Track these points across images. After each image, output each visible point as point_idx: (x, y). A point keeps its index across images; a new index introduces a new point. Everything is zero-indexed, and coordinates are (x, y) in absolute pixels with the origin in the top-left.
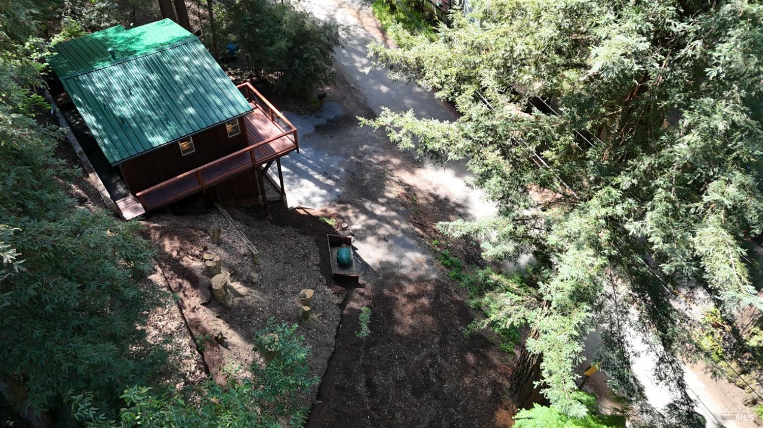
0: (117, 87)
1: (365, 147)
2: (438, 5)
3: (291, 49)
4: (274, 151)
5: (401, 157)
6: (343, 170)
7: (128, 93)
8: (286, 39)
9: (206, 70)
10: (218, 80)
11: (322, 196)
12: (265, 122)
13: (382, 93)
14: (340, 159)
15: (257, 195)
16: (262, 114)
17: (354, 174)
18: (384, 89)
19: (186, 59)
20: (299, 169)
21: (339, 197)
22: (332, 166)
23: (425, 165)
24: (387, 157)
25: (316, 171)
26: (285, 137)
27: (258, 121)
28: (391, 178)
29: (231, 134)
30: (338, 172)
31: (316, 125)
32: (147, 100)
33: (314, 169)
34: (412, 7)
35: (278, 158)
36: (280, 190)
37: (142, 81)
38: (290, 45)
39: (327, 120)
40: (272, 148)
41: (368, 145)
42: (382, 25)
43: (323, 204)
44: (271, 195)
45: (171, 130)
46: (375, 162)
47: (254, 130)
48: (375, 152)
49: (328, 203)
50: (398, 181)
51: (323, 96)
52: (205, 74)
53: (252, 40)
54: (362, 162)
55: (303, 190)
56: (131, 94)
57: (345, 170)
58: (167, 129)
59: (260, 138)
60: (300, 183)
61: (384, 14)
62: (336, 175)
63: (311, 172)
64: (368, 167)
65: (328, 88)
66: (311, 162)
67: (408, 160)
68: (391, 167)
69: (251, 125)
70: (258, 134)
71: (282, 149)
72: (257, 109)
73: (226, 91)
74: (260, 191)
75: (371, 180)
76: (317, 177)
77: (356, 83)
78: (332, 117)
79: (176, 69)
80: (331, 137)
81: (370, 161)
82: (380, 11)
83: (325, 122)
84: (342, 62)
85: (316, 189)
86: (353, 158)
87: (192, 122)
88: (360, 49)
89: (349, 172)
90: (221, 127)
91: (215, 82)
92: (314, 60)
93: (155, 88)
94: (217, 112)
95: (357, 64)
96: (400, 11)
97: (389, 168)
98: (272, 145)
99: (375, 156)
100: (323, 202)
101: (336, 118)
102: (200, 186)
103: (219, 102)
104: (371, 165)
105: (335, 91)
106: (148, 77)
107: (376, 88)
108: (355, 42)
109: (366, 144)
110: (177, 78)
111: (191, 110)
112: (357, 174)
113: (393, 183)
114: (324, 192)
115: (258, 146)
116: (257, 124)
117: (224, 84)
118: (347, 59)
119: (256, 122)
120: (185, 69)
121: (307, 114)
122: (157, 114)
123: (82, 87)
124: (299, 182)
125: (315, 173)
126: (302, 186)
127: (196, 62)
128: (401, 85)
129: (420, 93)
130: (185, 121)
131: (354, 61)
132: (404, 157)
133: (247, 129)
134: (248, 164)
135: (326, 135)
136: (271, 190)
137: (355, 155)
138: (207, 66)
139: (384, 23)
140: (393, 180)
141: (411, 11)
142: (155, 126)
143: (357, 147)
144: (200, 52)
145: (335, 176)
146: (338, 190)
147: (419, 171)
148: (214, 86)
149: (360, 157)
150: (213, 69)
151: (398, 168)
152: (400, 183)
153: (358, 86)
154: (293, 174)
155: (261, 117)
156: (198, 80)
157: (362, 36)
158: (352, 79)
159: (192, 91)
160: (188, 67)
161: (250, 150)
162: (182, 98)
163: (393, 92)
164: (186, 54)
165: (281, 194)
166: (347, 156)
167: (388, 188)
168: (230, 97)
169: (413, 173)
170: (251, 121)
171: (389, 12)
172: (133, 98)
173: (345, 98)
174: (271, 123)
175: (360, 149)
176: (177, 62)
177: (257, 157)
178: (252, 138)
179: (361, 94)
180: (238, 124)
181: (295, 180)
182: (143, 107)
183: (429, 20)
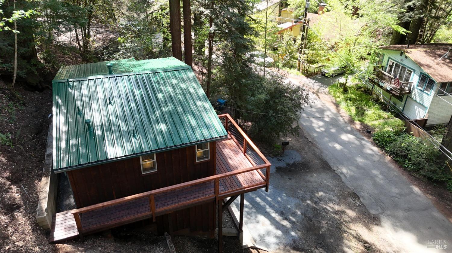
0: (101, 96)
1: (321, 193)
2: (389, 89)
3: (267, 101)
4: (242, 185)
5: (357, 210)
6: (299, 213)
7: (108, 102)
8: (266, 93)
9: (190, 94)
10: (199, 103)
11: (277, 237)
12: (236, 153)
13: (337, 150)
14: (297, 201)
15: (214, 228)
16: (235, 144)
17: (310, 219)
18: (338, 147)
19: (174, 82)
20: (258, 204)
21: (294, 241)
22: (289, 206)
23: (382, 223)
24: (342, 208)
25: (273, 210)
26: (255, 171)
27: (230, 151)
28: (348, 230)
29: (199, 158)
30: (294, 214)
31: (277, 166)
32: (123, 111)
33: (272, 206)
34: (362, 91)
35: (243, 193)
36: (238, 226)
37: (127, 95)
38: (268, 97)
39: (287, 164)
40: (239, 182)
41: (324, 192)
42: (336, 101)
43: (277, 247)
44: (228, 230)
45: (135, 143)
46: (331, 210)
47: (224, 159)
48: (331, 200)
49: (283, 246)
50: (355, 235)
51: (286, 144)
52: (188, 96)
53: (238, 88)
54: (318, 208)
55: (259, 226)
56: (110, 103)
57: (302, 213)
58: (130, 141)
59: (229, 168)
60: (257, 219)
61: (338, 94)
62: (293, 217)
63: (269, 209)
64: (325, 214)
65: (290, 139)
66: (269, 199)
67: (364, 214)
68: (347, 219)
69: (222, 154)
70: (227, 163)
71: (250, 184)
72: (232, 140)
73: (204, 114)
74: (217, 223)
75: (328, 230)
76: (274, 215)
77: (313, 139)
78: (291, 162)
79: (162, 88)
80: (290, 179)
81: (326, 208)
82: (335, 91)
83: (285, 165)
84: (302, 122)
85: (272, 228)
86: (309, 202)
87: (159, 139)
88: (317, 115)
89: (305, 216)
90: (190, 149)
91: (196, 105)
92: (286, 112)
93: (135, 101)
94: (190, 132)
95: (314, 125)
96: (351, 93)
97: (345, 219)
98: (240, 177)
99: (331, 205)
100: (278, 244)
101: (294, 163)
102: (151, 213)
103: (193, 122)
104: (327, 213)
105: (295, 142)
106: (132, 91)
107: (330, 144)
108: (313, 110)
109: (321, 191)
110: (160, 96)
111: (163, 127)
112: (313, 220)
113: (351, 237)
114: (279, 233)
115: (225, 177)
116: (229, 153)
117: (204, 107)
118: (306, 121)
119: (227, 152)
120: (170, 89)
121: (270, 156)
122: (127, 124)
123: (68, 90)
124: (256, 217)
125: (272, 211)
126: (258, 222)
127: (183, 86)
128: (353, 145)
129: (371, 155)
130: (152, 136)
131: (312, 122)
132: (359, 210)
133: (217, 156)
134: (209, 195)
135: (285, 177)
136: (229, 223)
137: (311, 199)
138: (192, 90)
139: (338, 99)
140: (351, 233)
141: (361, 94)
142: (121, 136)
143: (313, 192)
144: (189, 79)
145: (291, 218)
146: (293, 233)
147: (375, 228)
148: (193, 108)
149: (316, 203)
150: (197, 93)
151: (354, 220)
152: (358, 238)
153: (315, 141)
154: (251, 208)
155: (234, 148)
156: (180, 101)
157: (319, 106)
158: (309, 135)
159: (171, 109)
160: (174, 88)
161: (215, 179)
162: (158, 113)
163: (346, 150)
164: (176, 78)
165: (238, 231)
166: (304, 199)
167: (346, 242)
168: (207, 120)
169: (369, 229)
170: (223, 150)
171: (342, 92)
172: (110, 107)
173: (303, 149)
174: (243, 155)
175: (316, 194)
176: (165, 83)
177: (221, 188)
178: (221, 167)
179: (317, 148)
180: (209, 149)
181: (253, 214)
182: (117, 117)
183: (377, 101)
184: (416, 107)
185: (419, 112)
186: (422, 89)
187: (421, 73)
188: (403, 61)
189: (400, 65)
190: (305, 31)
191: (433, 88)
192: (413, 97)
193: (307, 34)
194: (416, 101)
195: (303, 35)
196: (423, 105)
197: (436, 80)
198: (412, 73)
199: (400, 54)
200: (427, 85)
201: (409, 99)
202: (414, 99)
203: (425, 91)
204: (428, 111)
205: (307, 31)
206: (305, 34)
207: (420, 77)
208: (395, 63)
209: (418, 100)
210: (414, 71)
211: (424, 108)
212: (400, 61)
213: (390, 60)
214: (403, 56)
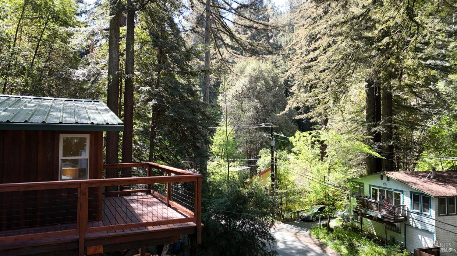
34: (349, 229)
42: (320, 242)
61: (323, 235)
139: (323, 240)
157: (301, 247)
171: (326, 233)
183: (370, 237)
184: (420, 236)
185: (425, 242)
186: (419, 211)
187: (411, 192)
188: (386, 184)
189: (384, 190)
190: (274, 170)
191: (430, 206)
192: (411, 224)
193: (276, 173)
194: (417, 228)
195: (272, 175)
196: (427, 231)
197: (431, 194)
198: (401, 195)
199: (380, 178)
200: (423, 205)
201: (408, 229)
202: (414, 226)
203: (424, 213)
204: (436, 238)
205: (276, 170)
206: (274, 173)
207: (411, 198)
208: (378, 189)
209: (419, 227)
210: (402, 192)
211: (430, 235)
212: (383, 186)
213: (372, 187)
214: (384, 179)
